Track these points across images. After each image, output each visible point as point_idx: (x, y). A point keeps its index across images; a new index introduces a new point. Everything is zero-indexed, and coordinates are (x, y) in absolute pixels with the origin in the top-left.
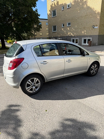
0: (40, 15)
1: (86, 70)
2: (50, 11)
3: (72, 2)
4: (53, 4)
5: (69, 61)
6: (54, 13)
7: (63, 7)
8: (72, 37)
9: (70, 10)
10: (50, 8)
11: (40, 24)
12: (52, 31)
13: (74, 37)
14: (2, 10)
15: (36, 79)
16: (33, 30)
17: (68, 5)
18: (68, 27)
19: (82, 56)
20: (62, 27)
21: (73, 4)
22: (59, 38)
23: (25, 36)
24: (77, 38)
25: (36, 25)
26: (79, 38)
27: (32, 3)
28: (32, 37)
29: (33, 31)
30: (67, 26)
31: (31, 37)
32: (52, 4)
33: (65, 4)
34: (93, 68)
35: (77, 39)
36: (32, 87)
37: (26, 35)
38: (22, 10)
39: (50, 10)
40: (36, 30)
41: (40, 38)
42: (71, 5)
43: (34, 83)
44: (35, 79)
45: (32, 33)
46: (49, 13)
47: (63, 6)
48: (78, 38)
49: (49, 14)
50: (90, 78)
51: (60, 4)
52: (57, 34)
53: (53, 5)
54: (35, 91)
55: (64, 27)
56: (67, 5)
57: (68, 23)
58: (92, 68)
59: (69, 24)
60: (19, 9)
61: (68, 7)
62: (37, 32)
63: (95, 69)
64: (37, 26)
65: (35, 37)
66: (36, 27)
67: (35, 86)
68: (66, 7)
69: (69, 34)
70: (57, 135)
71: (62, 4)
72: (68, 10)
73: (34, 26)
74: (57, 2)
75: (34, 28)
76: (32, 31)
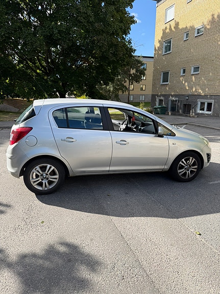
0: (135, 50)
1: (167, 167)
2: (159, 41)
3: (205, 23)
4: (168, 27)
5: (123, 142)
6: (167, 45)
7: (187, 34)
8: (199, 96)
9: (200, 39)
10: (162, 35)
11: (143, 67)
12: (160, 82)
13: (205, 97)
14: (63, 42)
15: (50, 168)
16: (126, 79)
17: (198, 30)
18: (192, 75)
19: (155, 136)
20: (182, 74)
21: (208, 27)
22: (172, 97)
23: (109, 91)
24: (211, 99)
25: (135, 70)
26: (215, 99)
27: (121, 29)
28: (123, 92)
29: (128, 81)
30: (192, 73)
31: (121, 93)
32: (166, 28)
33: (192, 28)
34: (183, 164)
35: (210, 101)
36: (42, 180)
37: (112, 89)
38: (98, 43)
39: (160, 39)
40: (133, 79)
41: (141, 95)
42: (203, 29)
43: (47, 174)
44: (49, 166)
45: (125, 84)
46: (157, 45)
47: (188, 32)
48: (213, 101)
49: (157, 49)
50: (176, 184)
51: (180, 27)
52: (169, 88)
53: (168, 30)
54: (46, 189)
55: (184, 74)
56: (194, 29)
57: (194, 68)
58: (181, 163)
59: (196, 69)
60: (94, 40)
61: (198, 33)
62: (135, 83)
63: (190, 167)
64: (136, 72)
65: (129, 93)
66: (133, 73)
67: (47, 179)
68: (194, 34)
69: (194, 90)
70: (27, 260)
71: (184, 27)
72: (196, 40)
73: (130, 72)
74: (176, 25)
75: (130, 75)
76: (125, 82)
